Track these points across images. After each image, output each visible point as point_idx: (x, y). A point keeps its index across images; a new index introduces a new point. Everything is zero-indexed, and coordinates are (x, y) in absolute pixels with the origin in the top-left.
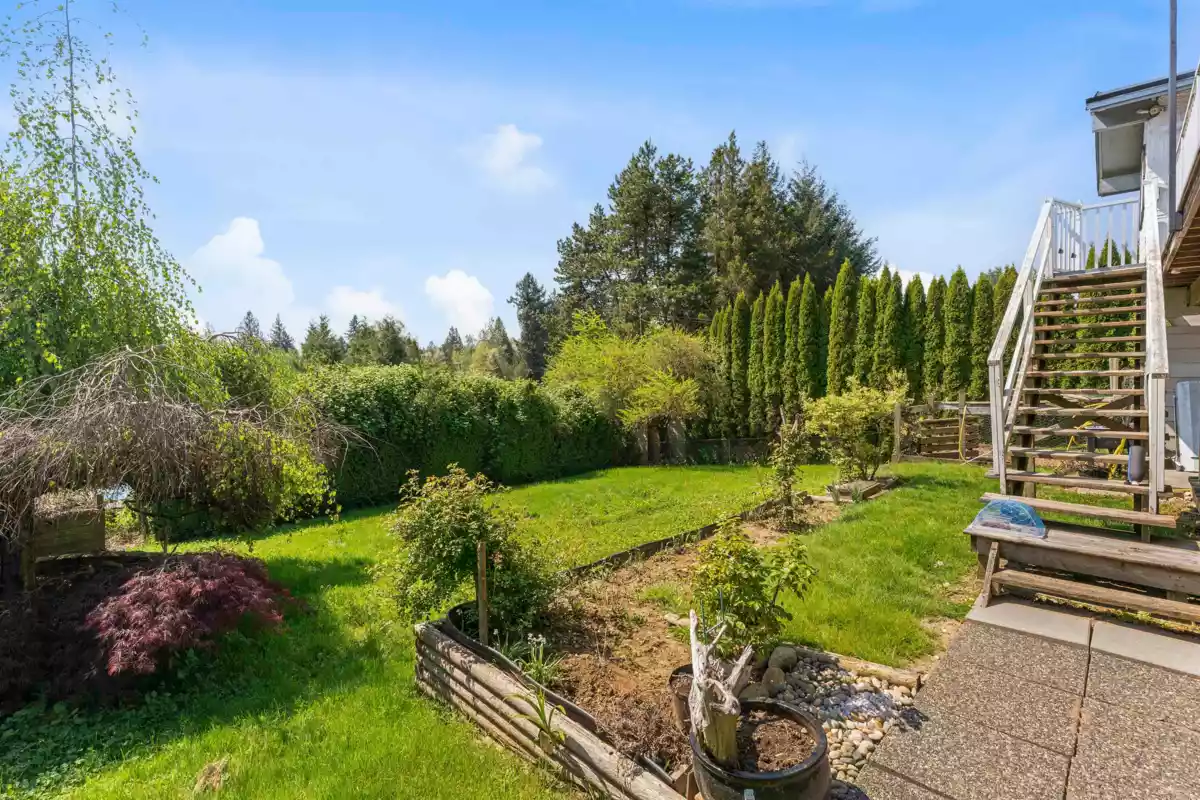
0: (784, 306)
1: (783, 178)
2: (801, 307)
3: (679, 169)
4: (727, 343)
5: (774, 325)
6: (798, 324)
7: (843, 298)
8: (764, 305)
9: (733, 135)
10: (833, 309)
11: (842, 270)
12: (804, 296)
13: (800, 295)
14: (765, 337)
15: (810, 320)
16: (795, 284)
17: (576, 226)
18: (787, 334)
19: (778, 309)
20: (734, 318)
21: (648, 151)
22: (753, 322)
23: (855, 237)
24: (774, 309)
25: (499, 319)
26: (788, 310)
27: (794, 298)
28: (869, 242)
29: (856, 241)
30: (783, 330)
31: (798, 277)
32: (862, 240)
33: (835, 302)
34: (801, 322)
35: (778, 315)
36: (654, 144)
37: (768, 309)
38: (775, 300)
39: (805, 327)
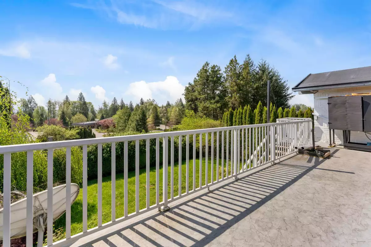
0: (242, 113)
1: (255, 65)
2: (247, 115)
3: (216, 69)
4: (227, 123)
5: (239, 119)
6: (246, 119)
7: (259, 113)
8: (237, 113)
9: (235, 57)
10: (256, 116)
11: (258, 105)
12: (248, 111)
13: (247, 111)
14: (237, 122)
15: (249, 119)
16: (245, 108)
17: (190, 83)
18: (243, 122)
19: (240, 114)
20: (228, 116)
21: (207, 64)
22: (234, 118)
23: (281, 80)
24: (239, 114)
25: (181, 99)
26: (243, 115)
27: (245, 112)
28: (285, 82)
29: (281, 81)
30: (242, 121)
31: (246, 105)
32: (283, 81)
33: (256, 114)
34: (247, 119)
35: (240, 116)
36: (209, 62)
37: (238, 114)
38: (240, 112)
39: (248, 121)
